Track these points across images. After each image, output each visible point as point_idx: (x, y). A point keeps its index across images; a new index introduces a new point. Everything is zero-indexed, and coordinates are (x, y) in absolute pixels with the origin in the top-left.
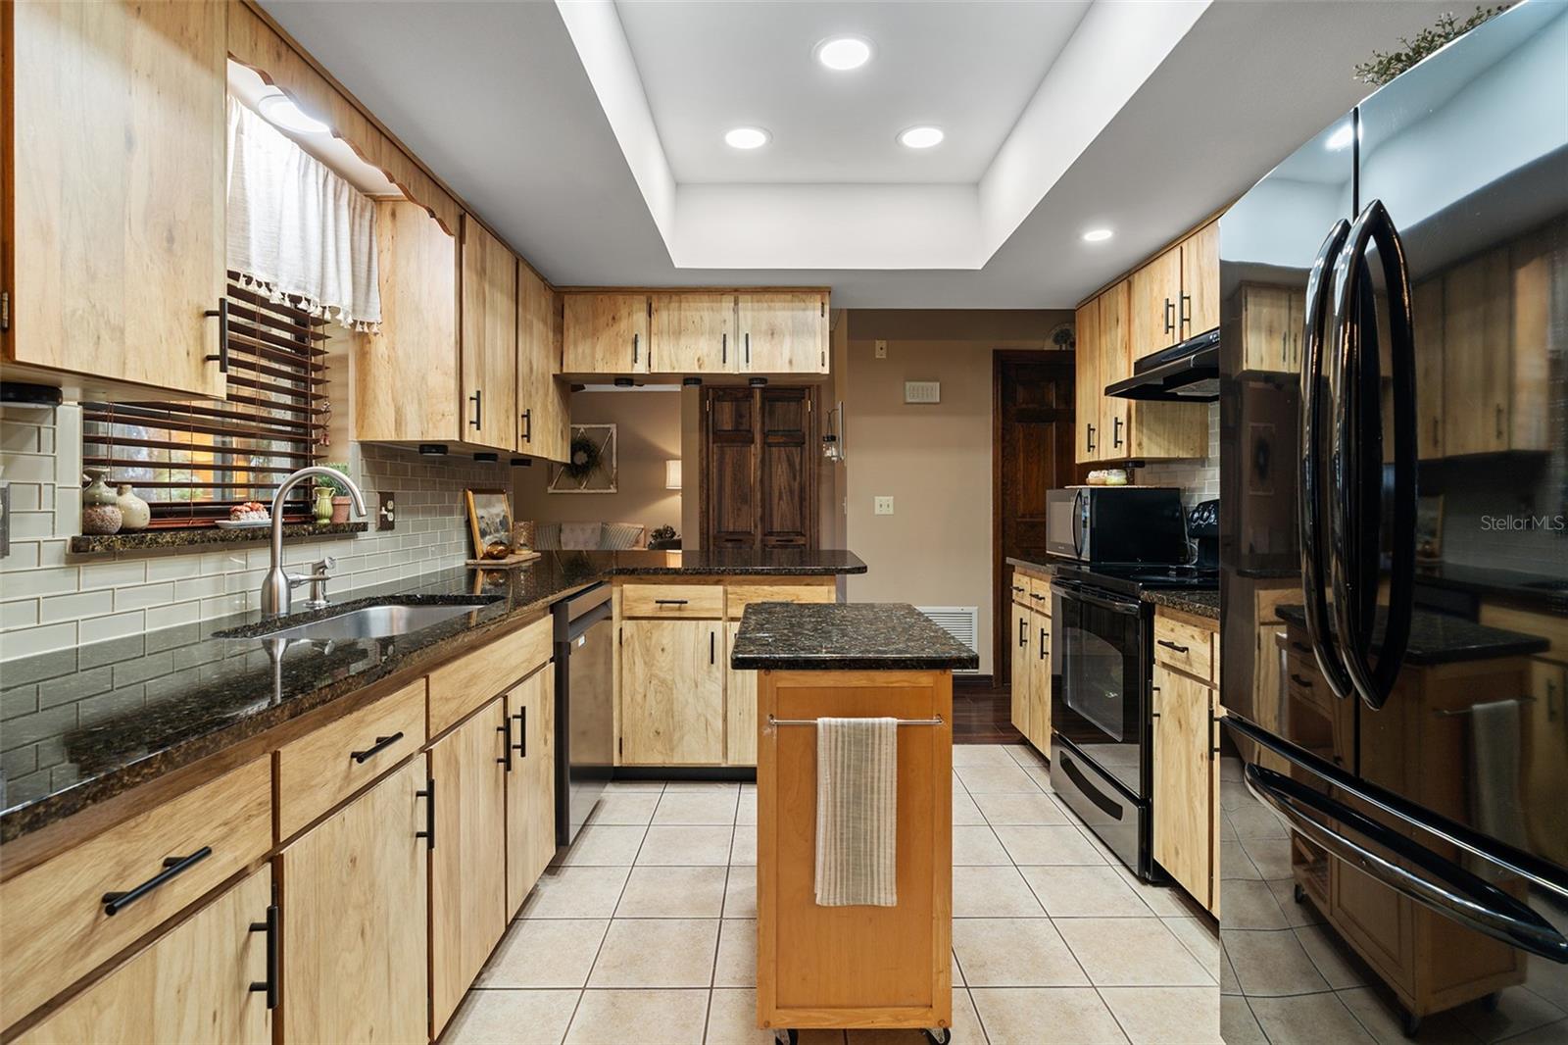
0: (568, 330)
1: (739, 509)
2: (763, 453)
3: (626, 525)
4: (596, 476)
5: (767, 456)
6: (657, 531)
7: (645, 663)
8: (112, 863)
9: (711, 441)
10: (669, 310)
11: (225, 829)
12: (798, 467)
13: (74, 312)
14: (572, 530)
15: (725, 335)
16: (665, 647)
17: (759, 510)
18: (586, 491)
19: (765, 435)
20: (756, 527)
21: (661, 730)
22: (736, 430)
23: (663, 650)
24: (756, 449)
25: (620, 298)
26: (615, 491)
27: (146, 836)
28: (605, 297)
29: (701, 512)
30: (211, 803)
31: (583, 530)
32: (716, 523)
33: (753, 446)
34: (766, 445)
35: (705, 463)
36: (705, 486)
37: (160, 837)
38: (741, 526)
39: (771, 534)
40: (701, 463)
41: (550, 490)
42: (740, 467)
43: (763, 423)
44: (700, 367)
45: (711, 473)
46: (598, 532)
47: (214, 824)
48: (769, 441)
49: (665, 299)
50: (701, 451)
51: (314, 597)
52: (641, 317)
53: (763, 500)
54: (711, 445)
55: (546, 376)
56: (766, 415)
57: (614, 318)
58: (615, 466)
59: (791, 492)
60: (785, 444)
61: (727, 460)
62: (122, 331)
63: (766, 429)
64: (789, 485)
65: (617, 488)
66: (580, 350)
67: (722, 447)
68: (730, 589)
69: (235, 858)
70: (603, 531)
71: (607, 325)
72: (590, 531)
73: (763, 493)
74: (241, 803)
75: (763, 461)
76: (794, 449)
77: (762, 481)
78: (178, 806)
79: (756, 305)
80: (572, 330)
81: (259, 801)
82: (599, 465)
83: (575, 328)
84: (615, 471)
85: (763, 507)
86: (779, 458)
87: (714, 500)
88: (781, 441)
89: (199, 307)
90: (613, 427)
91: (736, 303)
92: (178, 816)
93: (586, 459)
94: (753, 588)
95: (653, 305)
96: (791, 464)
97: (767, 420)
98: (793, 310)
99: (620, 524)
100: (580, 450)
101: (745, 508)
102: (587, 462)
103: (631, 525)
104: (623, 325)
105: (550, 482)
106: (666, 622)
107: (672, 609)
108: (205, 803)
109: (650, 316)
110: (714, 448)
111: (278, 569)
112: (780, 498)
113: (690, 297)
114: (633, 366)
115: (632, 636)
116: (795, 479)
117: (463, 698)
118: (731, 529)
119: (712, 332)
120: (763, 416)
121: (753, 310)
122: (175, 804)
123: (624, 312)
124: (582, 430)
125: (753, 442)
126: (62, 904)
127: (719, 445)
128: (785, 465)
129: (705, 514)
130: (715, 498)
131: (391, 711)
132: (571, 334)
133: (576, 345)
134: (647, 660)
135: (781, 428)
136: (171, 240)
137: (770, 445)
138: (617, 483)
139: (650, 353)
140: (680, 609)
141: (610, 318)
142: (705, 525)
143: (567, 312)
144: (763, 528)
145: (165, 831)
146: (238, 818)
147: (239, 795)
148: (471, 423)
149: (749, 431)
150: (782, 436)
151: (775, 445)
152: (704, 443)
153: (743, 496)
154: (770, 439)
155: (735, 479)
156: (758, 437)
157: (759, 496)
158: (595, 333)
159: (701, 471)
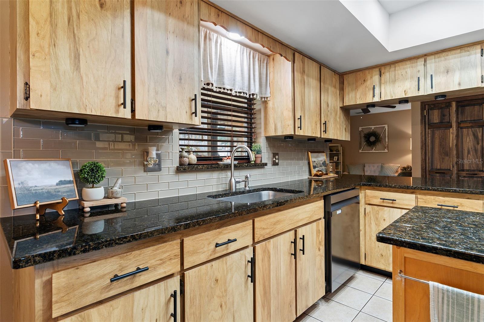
0: (346, 89)
1: (443, 159)
2: (458, 132)
3: (392, 165)
4: (379, 146)
5: (460, 134)
6: (403, 168)
7: (376, 224)
8: (118, 266)
9: (427, 128)
10: (390, 72)
11: (161, 261)
12: (480, 138)
13: (152, 104)
14: (369, 166)
15: (419, 78)
16: (386, 219)
17: (455, 159)
18: (375, 151)
19: (458, 123)
20: (453, 167)
21: (384, 254)
22: (441, 122)
23: (384, 220)
24: (453, 131)
25: (367, 72)
26: (387, 151)
27: (130, 259)
28: (361, 73)
29: (422, 160)
30: (155, 253)
31: (374, 166)
32: (430, 165)
33: (451, 129)
34: (459, 127)
35: (424, 138)
37: (135, 260)
38: (444, 166)
39: (463, 170)
40: (422, 138)
41: (360, 151)
42: (444, 139)
43: (457, 118)
44: (405, 94)
45: (427, 142)
46: (380, 167)
47: (156, 259)
48: (461, 126)
49: (388, 68)
50: (421, 133)
51: (245, 187)
52: (376, 78)
53: (457, 154)
54: (427, 130)
55: (336, 108)
56: (459, 113)
57: (364, 80)
58: (387, 141)
59: (476, 150)
60: (472, 127)
61: (436, 136)
62: (166, 108)
63: (459, 121)
64: (475, 147)
65: (388, 150)
66: (350, 96)
67: (433, 130)
68: (419, 196)
69: (165, 271)
70: (382, 167)
71: (362, 84)
72: (376, 167)
73: (457, 151)
74: (167, 254)
75: (457, 136)
76: (477, 129)
77: (457, 145)
78: (142, 252)
79: (437, 60)
80: (347, 89)
81: (175, 254)
82: (380, 141)
83: (348, 87)
84: (387, 143)
85: (458, 157)
86: (468, 134)
87: (429, 154)
88: (469, 125)
89: (190, 98)
90: (386, 126)
91: (425, 61)
92: (142, 255)
93: (375, 139)
94: (432, 197)
95: (382, 72)
96: (475, 136)
97: (460, 116)
98: (461, 57)
99: (390, 164)
100: (372, 136)
101: (447, 158)
102: (375, 140)
103: (394, 165)
104: (368, 83)
105: (360, 148)
106: (386, 208)
107: (389, 203)
108: (153, 252)
109: (381, 77)
110: (429, 131)
111: (233, 177)
112: (469, 152)
113: (400, 64)
114: (373, 99)
115: (370, 212)
116: (478, 144)
117: (272, 229)
118: (439, 167)
119: (412, 77)
120: (457, 114)
121: (435, 62)
122: (141, 251)
123: (369, 77)
124: (373, 128)
125: (451, 127)
126: (100, 275)
127: (432, 130)
128: (472, 137)
129: (424, 161)
130: (430, 154)
131: (235, 230)
132: (346, 90)
133: (349, 95)
134: (377, 223)
135: (469, 119)
136: (181, 79)
137: (462, 128)
138: (388, 148)
139: (381, 92)
140: (392, 203)
141: (363, 80)
142: (424, 166)
143: (345, 82)
144: (458, 168)
145: (138, 259)
146: (166, 259)
147: (166, 252)
148: (298, 127)
149: (449, 122)
150: (469, 123)
151: (465, 128)
152: (423, 129)
153: (446, 153)
154: (462, 125)
155: (441, 145)
156: (454, 125)
157: (455, 152)
158: (356, 88)
159: (422, 142)
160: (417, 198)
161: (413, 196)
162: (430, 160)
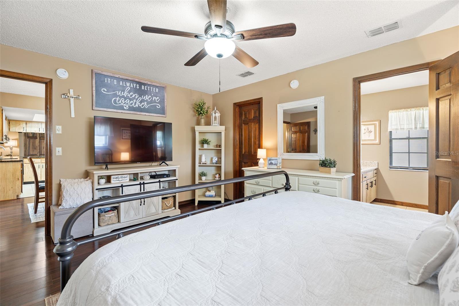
1: (34, 150)
2: (40, 140)
5: (40, 141)
9: (27, 138)
17: (39, 151)
19: (40, 137)
20: (38, 153)
22: (33, 136)
24: (38, 140)
25: (21, 122)
28: (18, 122)
29: (24, 151)
35: (25, 142)
36: (25, 146)
38: (34, 153)
40: (24, 142)
42: (34, 143)
44: (35, 132)
45: (27, 144)
49: (29, 123)
50: (24, 140)
52: (25, 125)
53: (39, 149)
54: (27, 139)
61: (31, 141)
66: (13, 128)
71: (18, 125)
73: (39, 147)
75: (39, 142)
77: (39, 145)
85: (39, 150)
87: (27, 149)
91: (41, 124)
101: (35, 150)
104: (21, 125)
109: (26, 124)
110: (28, 139)
113: (34, 123)
114: (23, 131)
118: (32, 154)
119: (37, 127)
123: (21, 124)
125: (37, 138)
129: (25, 151)
130: (28, 149)
132: (11, 126)
133: (12, 127)
137: (41, 139)
139: (26, 129)
142: (25, 153)
143: (10, 123)
144: (39, 154)
151: (42, 139)
152: (25, 138)
153: (35, 148)
154: (41, 138)
155: (33, 145)
156: (38, 138)
157: (38, 148)
158: (16, 126)
159: (24, 144)
160: (41, 160)
161: (40, 159)
162: (28, 151)
